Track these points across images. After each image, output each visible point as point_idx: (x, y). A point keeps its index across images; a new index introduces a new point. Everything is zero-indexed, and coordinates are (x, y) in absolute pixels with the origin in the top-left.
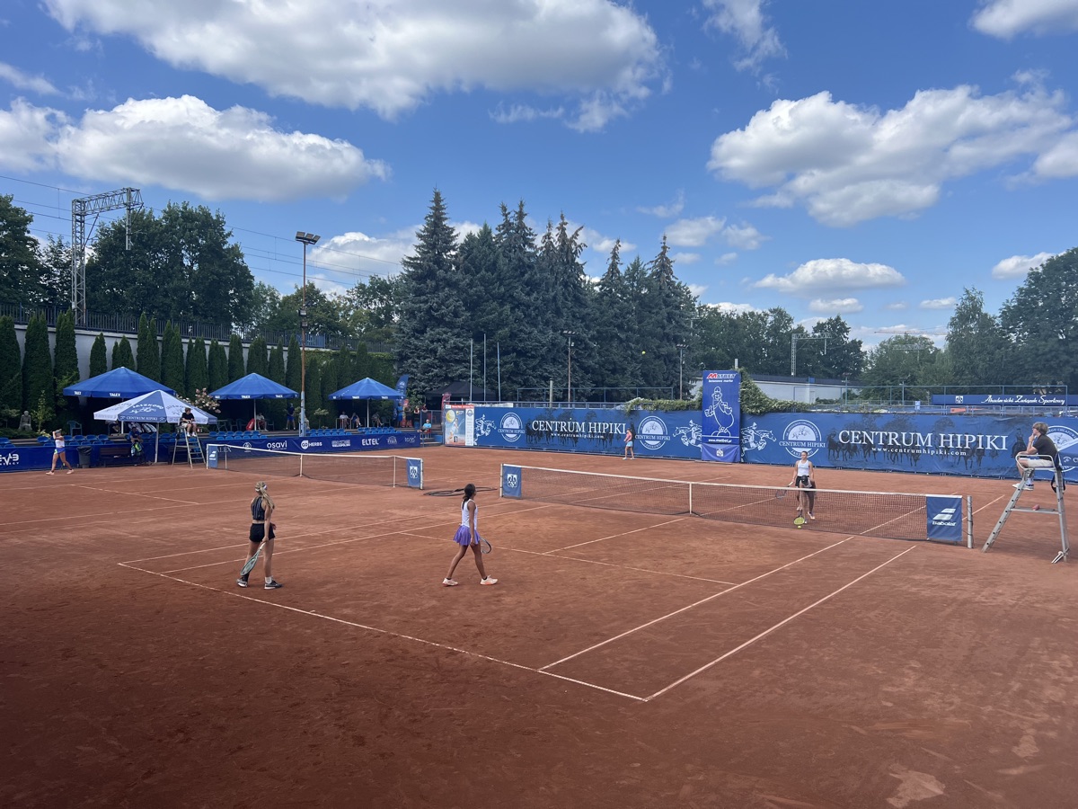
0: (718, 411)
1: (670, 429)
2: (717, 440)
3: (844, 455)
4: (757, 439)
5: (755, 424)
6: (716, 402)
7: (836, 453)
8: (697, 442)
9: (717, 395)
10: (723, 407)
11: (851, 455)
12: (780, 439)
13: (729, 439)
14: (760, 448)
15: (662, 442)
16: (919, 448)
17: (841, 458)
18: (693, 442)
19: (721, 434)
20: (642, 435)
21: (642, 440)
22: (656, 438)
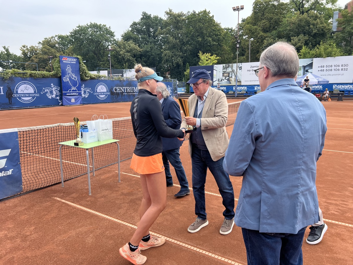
0: (70, 78)
1: (39, 89)
2: (71, 94)
3: (116, 97)
4: (85, 92)
5: (84, 85)
6: (69, 74)
7: (113, 96)
8: (57, 96)
9: (69, 70)
10: (72, 76)
11: (118, 97)
12: (94, 92)
13: (77, 93)
14: (86, 96)
15: (33, 97)
16: (135, 92)
17: (115, 98)
18: (54, 96)
19: (73, 91)
20: (18, 94)
21: (18, 97)
22: (29, 95)
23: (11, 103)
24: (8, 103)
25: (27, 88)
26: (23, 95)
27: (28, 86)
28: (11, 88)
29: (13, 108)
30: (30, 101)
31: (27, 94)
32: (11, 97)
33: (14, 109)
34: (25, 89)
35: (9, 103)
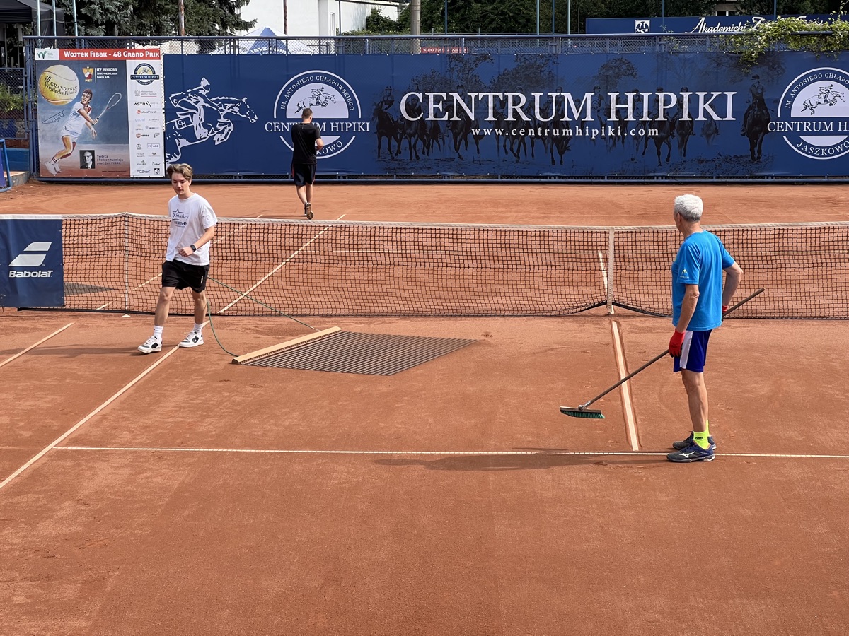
20: (790, 120)
21: (789, 134)
22: (836, 126)
23: (759, 158)
24: (747, 156)
25: (830, 98)
26: (811, 127)
27: (834, 89)
28: (764, 97)
29: (763, 177)
30: (836, 153)
31: (828, 120)
32: (760, 132)
33: (766, 180)
34: (822, 101)
35: (750, 158)
